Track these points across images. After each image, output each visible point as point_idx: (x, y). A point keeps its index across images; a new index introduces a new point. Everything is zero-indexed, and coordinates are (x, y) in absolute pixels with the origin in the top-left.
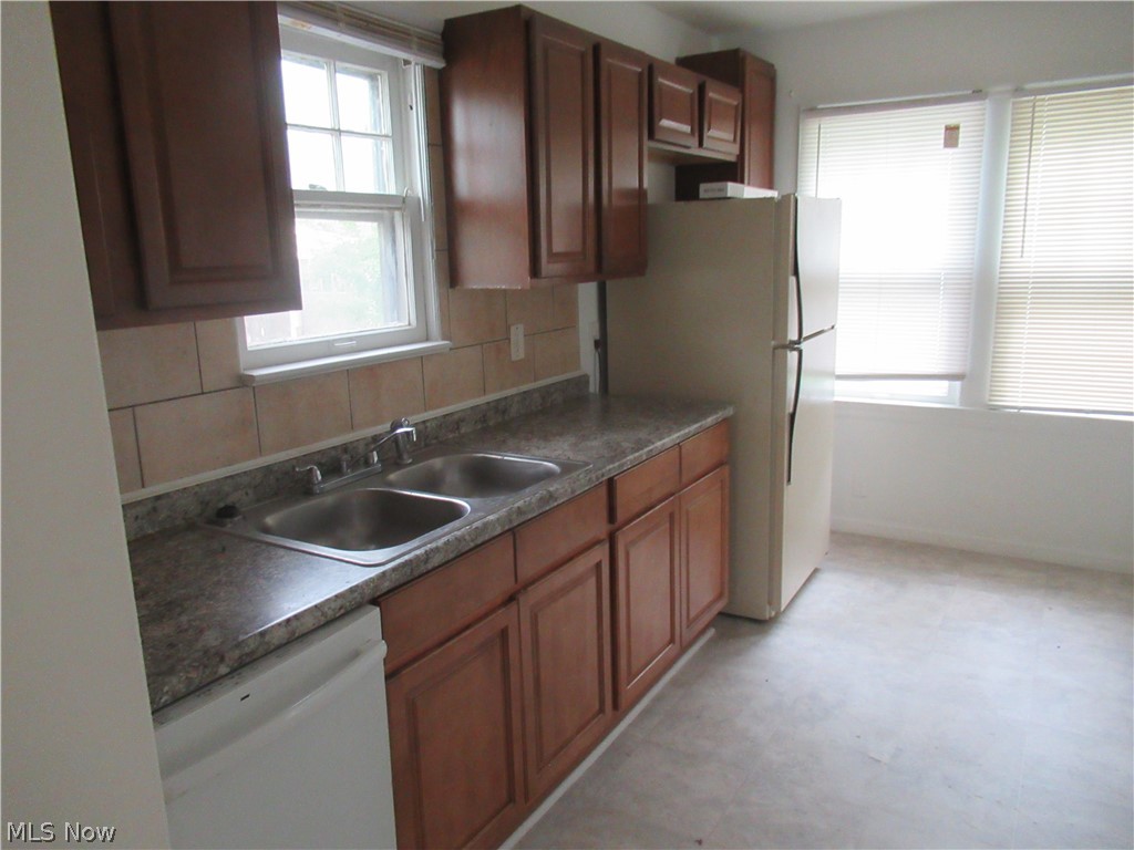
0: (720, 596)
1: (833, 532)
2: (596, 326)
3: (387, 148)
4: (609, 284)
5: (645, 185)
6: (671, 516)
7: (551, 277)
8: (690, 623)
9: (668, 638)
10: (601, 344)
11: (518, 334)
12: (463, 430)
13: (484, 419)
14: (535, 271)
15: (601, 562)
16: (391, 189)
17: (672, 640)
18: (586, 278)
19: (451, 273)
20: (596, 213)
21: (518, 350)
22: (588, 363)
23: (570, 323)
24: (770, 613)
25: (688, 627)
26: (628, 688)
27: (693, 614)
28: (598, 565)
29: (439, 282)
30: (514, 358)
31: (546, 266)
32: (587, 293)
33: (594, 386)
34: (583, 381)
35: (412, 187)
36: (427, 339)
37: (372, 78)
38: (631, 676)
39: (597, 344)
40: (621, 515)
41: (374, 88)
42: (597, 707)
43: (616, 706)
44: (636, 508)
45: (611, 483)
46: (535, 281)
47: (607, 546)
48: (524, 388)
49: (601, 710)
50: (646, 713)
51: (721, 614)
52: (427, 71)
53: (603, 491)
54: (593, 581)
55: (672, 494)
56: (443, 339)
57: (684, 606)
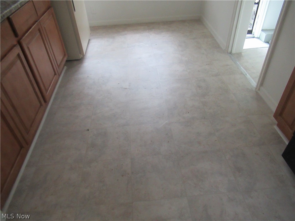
0: (65, 55)
1: (90, 27)
6: (39, 30)
8: (59, 66)
9: (53, 73)
15: (19, 53)
17: (55, 74)
24: (81, 56)
25: (59, 68)
26: (47, 94)
27: (59, 63)
28: (19, 55)
38: (47, 90)
40: (19, 33)
42: (39, 105)
43: (45, 101)
44: (25, 29)
45: (9, 19)
47: (19, 47)
49: (41, 105)
50: (55, 99)
51: (67, 61)
53: (7, 24)
54: (19, 62)
55: (36, 22)
57: (55, 62)
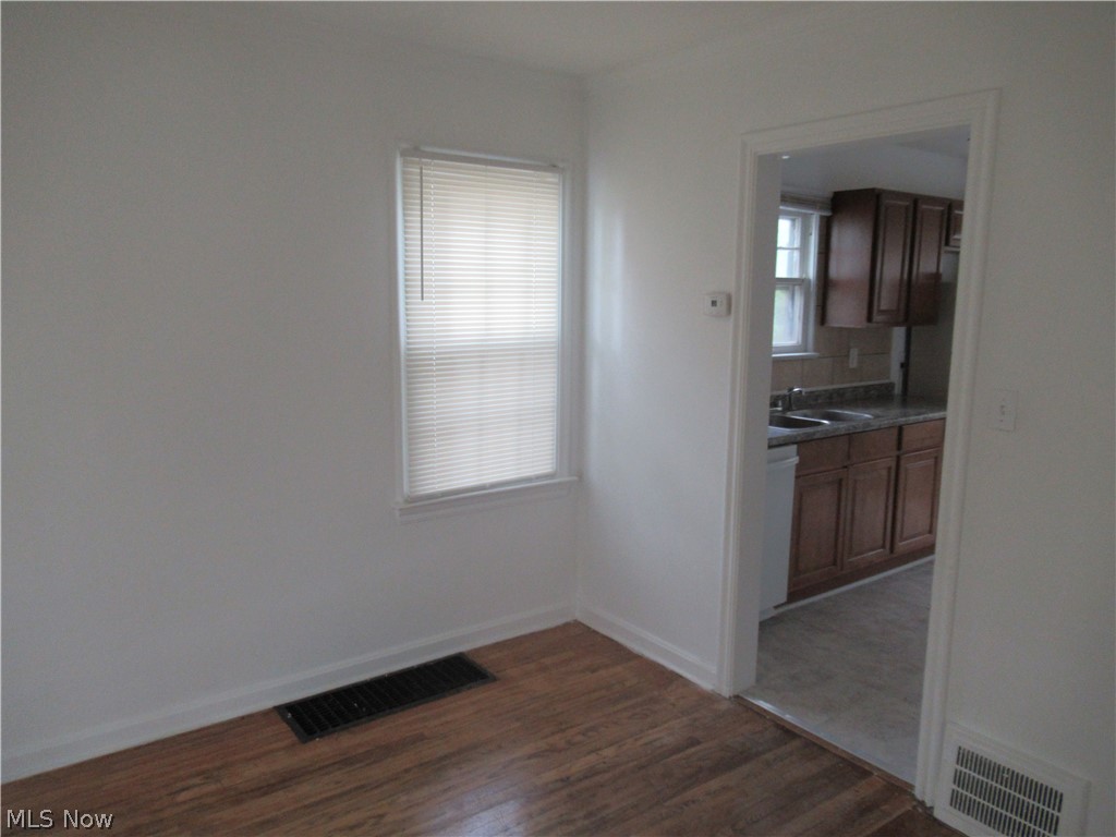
2: (903, 355)
3: (796, 255)
4: (914, 328)
5: (941, 270)
6: (936, 458)
7: (878, 323)
9: (927, 529)
10: (905, 366)
11: (854, 353)
12: (820, 401)
13: (831, 397)
14: (869, 319)
15: (891, 464)
16: (796, 275)
17: (930, 532)
18: (898, 324)
19: (822, 316)
20: (908, 286)
21: (853, 363)
22: (895, 376)
23: (885, 351)
26: (900, 544)
28: (889, 466)
29: (816, 321)
30: (851, 366)
31: (877, 318)
32: (898, 334)
33: (898, 390)
34: (890, 386)
35: (807, 273)
36: (805, 351)
37: (793, 221)
38: (902, 538)
39: (902, 365)
41: (793, 226)
42: (881, 544)
43: (892, 550)
44: (915, 446)
45: (900, 429)
46: (870, 324)
47: (895, 459)
48: (855, 384)
49: (883, 547)
52: (822, 217)
53: (895, 432)
54: (885, 471)
55: (937, 447)
56: (815, 351)
